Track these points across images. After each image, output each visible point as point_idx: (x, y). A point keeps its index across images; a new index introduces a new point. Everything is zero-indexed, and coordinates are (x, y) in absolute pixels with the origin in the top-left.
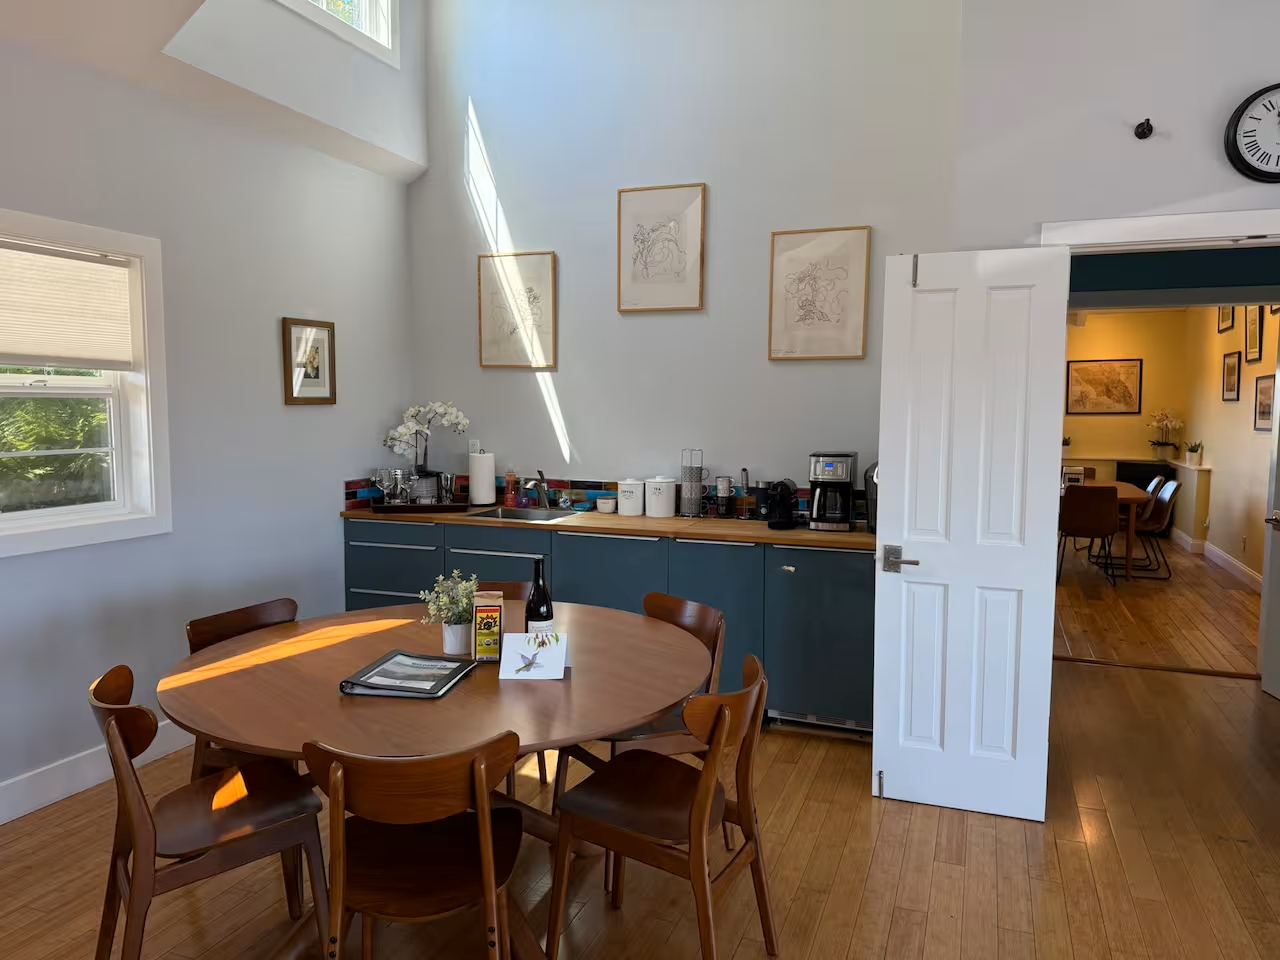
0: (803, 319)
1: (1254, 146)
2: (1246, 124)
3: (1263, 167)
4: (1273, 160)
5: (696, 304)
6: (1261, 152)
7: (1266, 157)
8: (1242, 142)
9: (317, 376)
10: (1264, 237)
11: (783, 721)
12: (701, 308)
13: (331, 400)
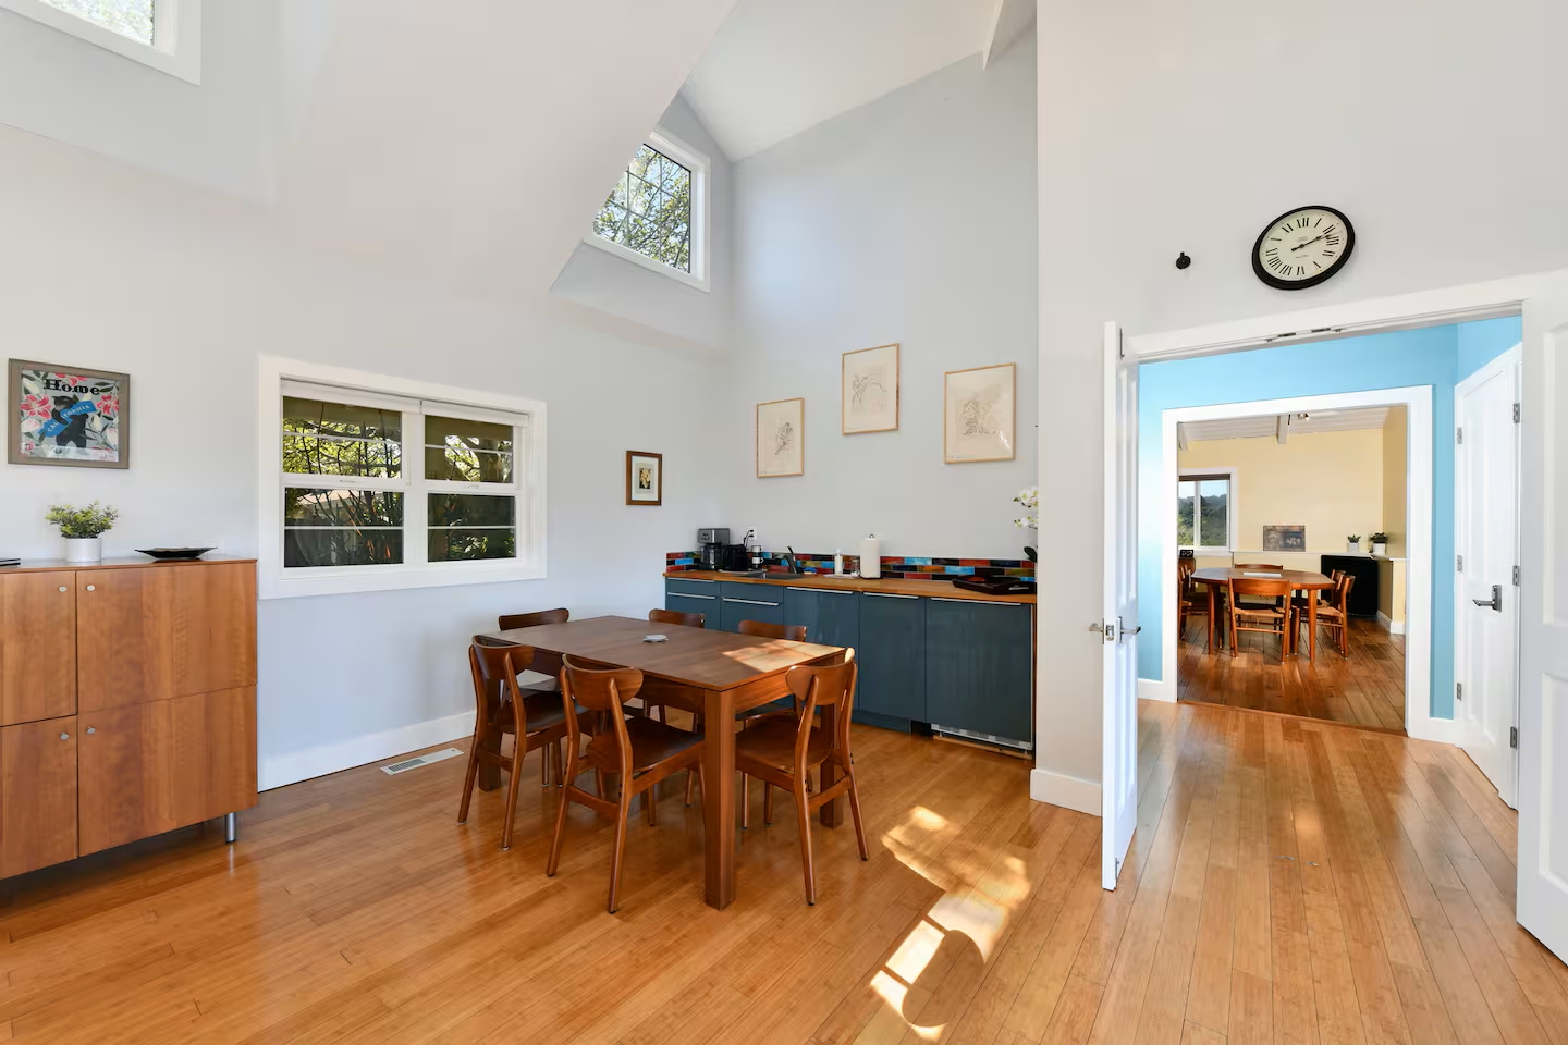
0: (968, 432)
1: (1276, 262)
2: (1267, 245)
3: (1285, 277)
4: (1294, 271)
5: (894, 426)
6: (1282, 266)
7: (1287, 269)
8: (1265, 260)
9: (648, 488)
10: (1294, 334)
11: (945, 735)
12: (897, 429)
13: (658, 503)
